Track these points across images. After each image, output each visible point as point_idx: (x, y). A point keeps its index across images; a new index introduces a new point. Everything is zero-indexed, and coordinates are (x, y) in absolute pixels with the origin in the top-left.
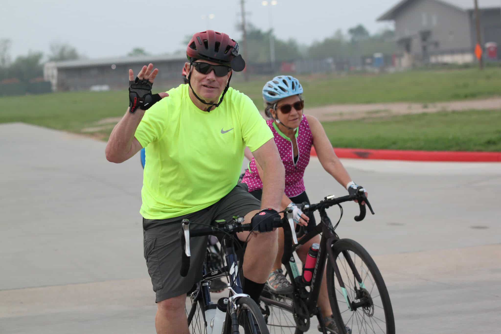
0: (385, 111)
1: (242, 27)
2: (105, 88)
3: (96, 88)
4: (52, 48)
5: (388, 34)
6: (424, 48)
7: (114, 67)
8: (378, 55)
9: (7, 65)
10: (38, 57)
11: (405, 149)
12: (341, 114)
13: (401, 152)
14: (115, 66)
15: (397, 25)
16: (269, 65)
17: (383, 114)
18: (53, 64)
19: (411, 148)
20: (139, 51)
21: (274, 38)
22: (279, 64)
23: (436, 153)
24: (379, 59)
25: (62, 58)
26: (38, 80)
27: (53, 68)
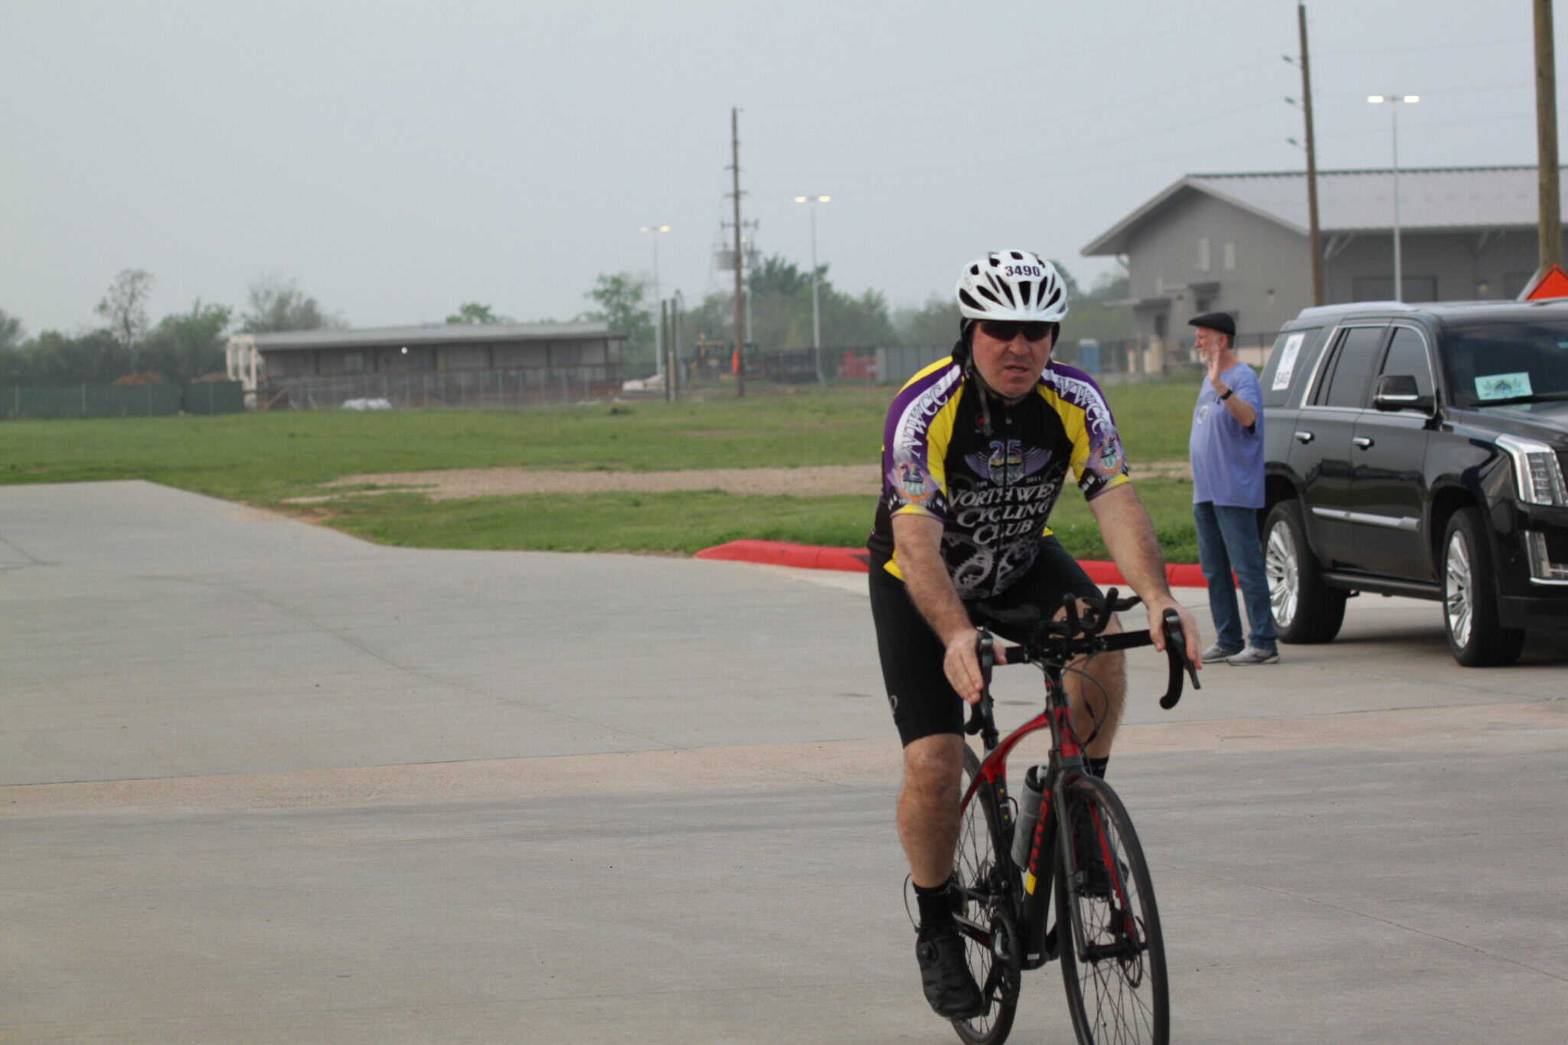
1: (733, 259)
2: (379, 403)
3: (357, 404)
4: (255, 298)
7: (405, 350)
8: (1088, 342)
9: (137, 337)
10: (220, 318)
14: (409, 347)
15: (1130, 267)
16: (807, 356)
18: (250, 339)
20: (476, 311)
21: (826, 287)
22: (832, 354)
24: (1090, 352)
25: (279, 324)
26: (210, 378)
27: (250, 348)
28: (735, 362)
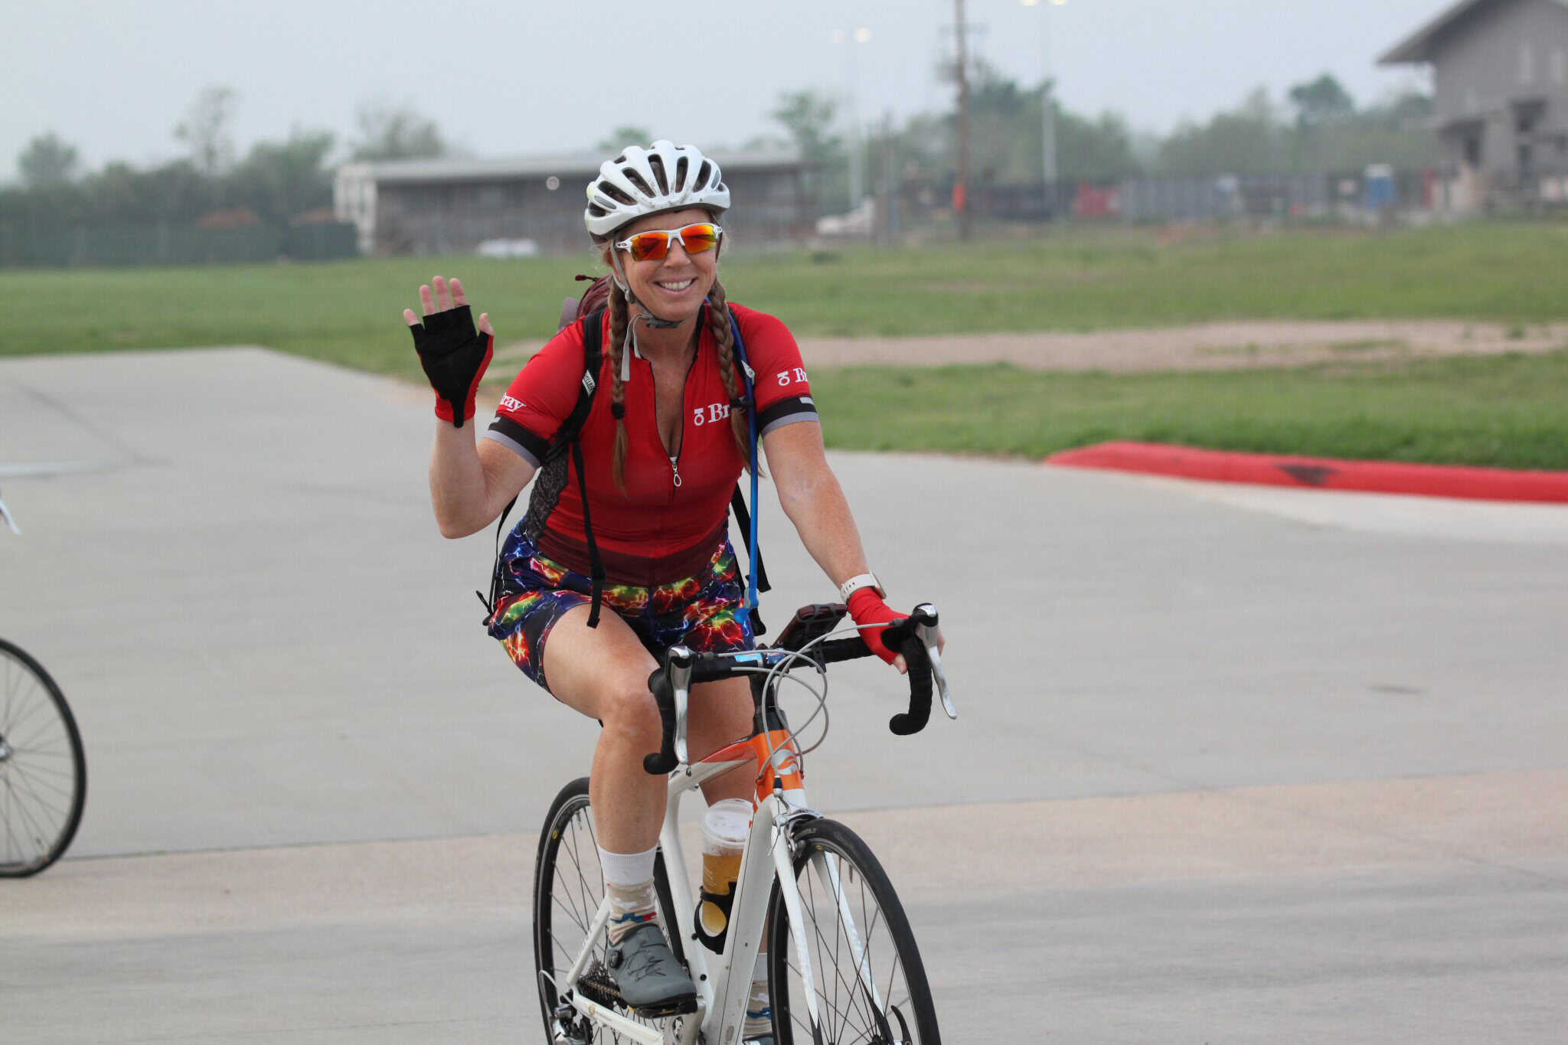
0: (1391, 344)
1: (957, 71)
2: (524, 248)
3: (497, 249)
4: (364, 121)
5: (1414, 105)
6: (1524, 153)
7: (553, 185)
8: (1378, 171)
9: (222, 167)
10: (321, 145)
11: (1440, 461)
12: (1253, 349)
13: (1427, 470)
14: (558, 180)
15: (1439, 80)
16: (1038, 190)
17: (1384, 354)
18: (364, 170)
19: (1459, 460)
20: (631, 137)
21: (1055, 106)
22: (1068, 188)
23: (1535, 476)
24: (1380, 182)
25: (393, 151)
26: (317, 217)
27: (363, 181)
28: (957, 199)
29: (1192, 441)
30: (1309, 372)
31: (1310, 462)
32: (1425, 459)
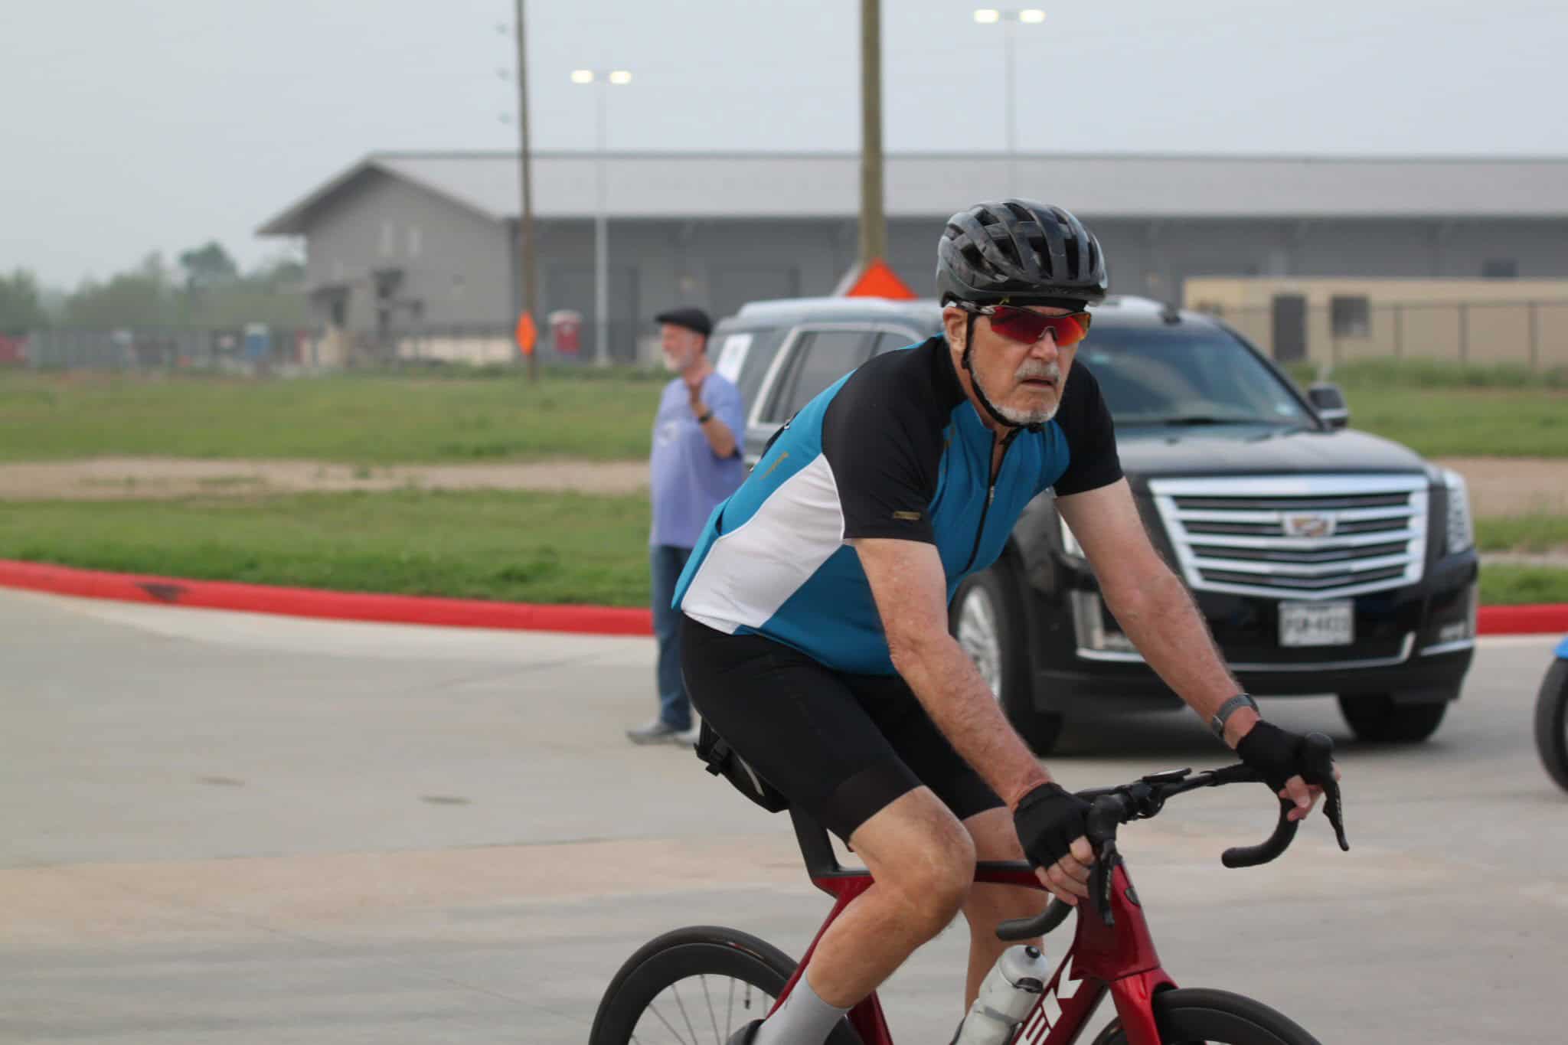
0: (252, 480)
5: (287, 272)
6: (384, 317)
8: (256, 329)
13: (267, 591)
15: (311, 250)
17: (246, 489)
19: (293, 582)
24: (256, 339)
29: (62, 560)
30: (180, 504)
31: (164, 581)
32: (266, 581)
